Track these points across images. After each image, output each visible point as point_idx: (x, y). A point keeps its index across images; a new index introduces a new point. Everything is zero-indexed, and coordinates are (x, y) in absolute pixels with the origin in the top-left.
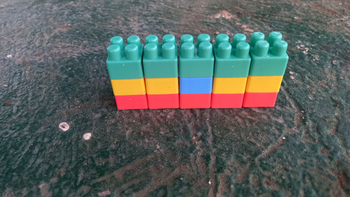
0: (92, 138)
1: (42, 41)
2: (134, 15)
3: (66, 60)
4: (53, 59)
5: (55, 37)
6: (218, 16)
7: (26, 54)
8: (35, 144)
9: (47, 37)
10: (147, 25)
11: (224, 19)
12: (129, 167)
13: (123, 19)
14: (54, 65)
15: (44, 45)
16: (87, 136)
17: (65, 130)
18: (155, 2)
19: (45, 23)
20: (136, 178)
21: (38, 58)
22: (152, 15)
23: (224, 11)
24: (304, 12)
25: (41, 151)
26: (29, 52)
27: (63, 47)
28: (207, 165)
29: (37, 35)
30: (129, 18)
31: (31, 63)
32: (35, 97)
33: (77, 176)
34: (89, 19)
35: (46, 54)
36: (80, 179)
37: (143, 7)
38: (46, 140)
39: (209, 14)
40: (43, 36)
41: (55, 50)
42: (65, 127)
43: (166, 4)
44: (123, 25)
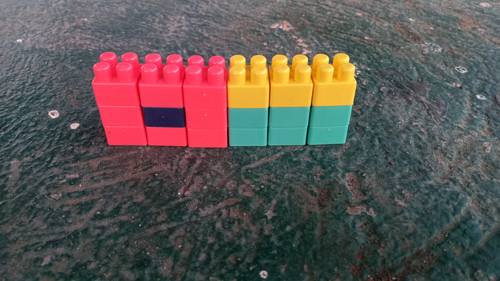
0: (79, 128)
1: (60, 30)
2: (177, 14)
3: (80, 51)
4: (67, 49)
5: (76, 27)
6: (275, 26)
7: (38, 42)
8: (19, 126)
9: (67, 25)
10: (187, 26)
11: (281, 30)
12: (107, 159)
13: (162, 16)
14: (66, 54)
15: (61, 34)
16: (74, 126)
17: (53, 117)
18: (207, 2)
19: (70, 11)
20: (111, 168)
21: (50, 46)
22: (198, 17)
23: (285, 22)
24: (380, 33)
25: (23, 133)
26: (42, 39)
27: (81, 39)
28: (189, 167)
29: (57, 23)
30: (169, 17)
31: (41, 50)
32: (33, 84)
33: (52, 159)
34: (122, 12)
35: (60, 43)
36: (54, 161)
37: (192, 6)
38: (31, 124)
39: (266, 23)
40: (63, 25)
41: (72, 41)
42: (54, 114)
43: (220, 6)
44: (159, 23)
